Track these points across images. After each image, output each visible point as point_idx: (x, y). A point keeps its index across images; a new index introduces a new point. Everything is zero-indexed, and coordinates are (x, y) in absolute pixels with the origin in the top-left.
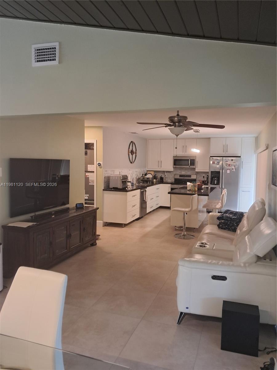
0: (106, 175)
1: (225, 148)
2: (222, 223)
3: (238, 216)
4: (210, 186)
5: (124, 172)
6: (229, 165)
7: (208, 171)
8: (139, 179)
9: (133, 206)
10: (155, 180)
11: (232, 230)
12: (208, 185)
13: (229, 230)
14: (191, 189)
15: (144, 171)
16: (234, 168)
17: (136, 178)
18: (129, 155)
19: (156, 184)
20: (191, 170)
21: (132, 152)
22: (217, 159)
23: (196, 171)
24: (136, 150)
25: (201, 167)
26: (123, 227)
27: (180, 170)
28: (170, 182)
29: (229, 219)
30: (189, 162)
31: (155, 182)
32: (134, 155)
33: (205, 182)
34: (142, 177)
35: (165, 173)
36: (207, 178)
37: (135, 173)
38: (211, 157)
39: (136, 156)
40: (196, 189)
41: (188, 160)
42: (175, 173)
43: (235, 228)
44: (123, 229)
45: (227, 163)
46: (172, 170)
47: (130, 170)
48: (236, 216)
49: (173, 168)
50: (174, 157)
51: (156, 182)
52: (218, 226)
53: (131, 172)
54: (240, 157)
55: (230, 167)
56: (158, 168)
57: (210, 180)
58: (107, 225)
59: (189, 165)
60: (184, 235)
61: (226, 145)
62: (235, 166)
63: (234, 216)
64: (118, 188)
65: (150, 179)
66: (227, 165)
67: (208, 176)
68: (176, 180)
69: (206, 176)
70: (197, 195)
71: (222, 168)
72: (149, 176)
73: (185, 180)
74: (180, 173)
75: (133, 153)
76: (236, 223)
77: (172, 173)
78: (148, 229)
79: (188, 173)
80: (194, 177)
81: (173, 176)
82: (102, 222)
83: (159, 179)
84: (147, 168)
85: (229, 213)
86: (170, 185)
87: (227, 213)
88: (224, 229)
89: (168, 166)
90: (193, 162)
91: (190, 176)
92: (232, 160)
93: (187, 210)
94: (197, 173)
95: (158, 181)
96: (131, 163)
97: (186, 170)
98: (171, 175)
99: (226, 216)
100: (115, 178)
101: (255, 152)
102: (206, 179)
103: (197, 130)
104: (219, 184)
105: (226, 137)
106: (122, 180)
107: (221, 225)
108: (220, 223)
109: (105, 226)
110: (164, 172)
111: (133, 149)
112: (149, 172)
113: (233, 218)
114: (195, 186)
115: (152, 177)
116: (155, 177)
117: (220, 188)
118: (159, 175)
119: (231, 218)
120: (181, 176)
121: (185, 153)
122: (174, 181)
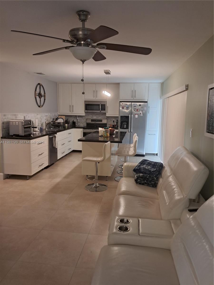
0: (5, 120)
1: (134, 93)
2: (141, 177)
3: (158, 168)
4: (119, 130)
5: (30, 117)
6: (137, 110)
7: (118, 116)
8: (49, 124)
9: (40, 155)
10: (66, 125)
11: (151, 186)
12: (118, 129)
13: (148, 185)
14: (102, 134)
15: (55, 115)
16: (141, 113)
17: (46, 122)
18: (36, 98)
19: (68, 128)
20: (102, 115)
21: (40, 95)
22: (126, 104)
23: (107, 115)
24: (45, 93)
25: (111, 112)
26: (27, 180)
27: (91, 114)
28: (83, 127)
29: (148, 172)
30: (100, 107)
31: (66, 127)
32: (42, 99)
33: (115, 126)
34: (52, 121)
35: (77, 118)
36: (117, 123)
37: (45, 118)
38: (120, 102)
39: (45, 99)
40: (108, 135)
41: (99, 105)
42: (87, 117)
43: (156, 183)
44: (28, 181)
45: (135, 108)
46: (84, 115)
47: (38, 114)
48: (155, 168)
49: (85, 112)
50: (85, 101)
51: (68, 126)
52: (136, 181)
53: (39, 116)
54: (147, 102)
55: (138, 113)
56: (70, 113)
57: (119, 124)
58: (8, 177)
59: (100, 110)
60: (96, 187)
61: (135, 91)
62: (142, 111)
63: (153, 167)
64: (20, 135)
65: (61, 124)
66: (135, 110)
67: (117, 120)
68: (88, 124)
69: (116, 121)
70: (109, 142)
71: (131, 113)
72: (60, 121)
73: (97, 124)
74: (91, 117)
75: (42, 96)
76: (155, 177)
77: (84, 118)
78: (58, 180)
79: (100, 118)
80: (104, 121)
81: (85, 120)
82: (2, 174)
83: (71, 123)
84: (58, 113)
85: (147, 165)
86: (82, 130)
87: (144, 164)
88: (143, 184)
89: (80, 111)
90: (104, 107)
91: (101, 121)
92: (140, 105)
93: (99, 159)
94: (108, 118)
95: (71, 126)
96: (39, 106)
97: (97, 114)
98: (83, 120)
99: (143, 168)
100: (16, 123)
101: (160, 97)
102: (115, 124)
103: (108, 71)
104: (128, 129)
105: (134, 83)
106: (24, 125)
107: (139, 179)
108: (138, 178)
109: (7, 178)
110: (76, 116)
111: (41, 92)
112: (60, 117)
113: (153, 171)
114: (106, 132)
115: (63, 122)
116: (67, 122)
117: (129, 132)
118: (71, 120)
119: (150, 171)
120: (92, 120)
121: (96, 98)
122: (86, 125)
